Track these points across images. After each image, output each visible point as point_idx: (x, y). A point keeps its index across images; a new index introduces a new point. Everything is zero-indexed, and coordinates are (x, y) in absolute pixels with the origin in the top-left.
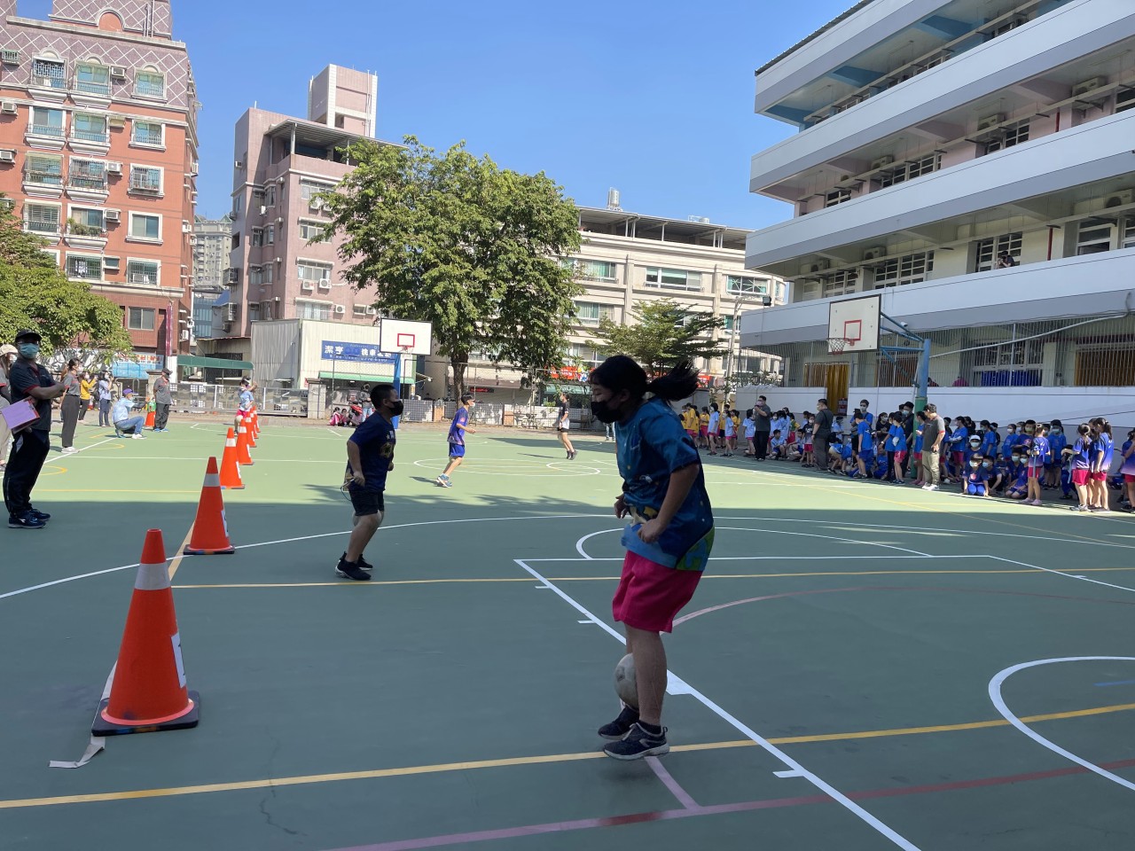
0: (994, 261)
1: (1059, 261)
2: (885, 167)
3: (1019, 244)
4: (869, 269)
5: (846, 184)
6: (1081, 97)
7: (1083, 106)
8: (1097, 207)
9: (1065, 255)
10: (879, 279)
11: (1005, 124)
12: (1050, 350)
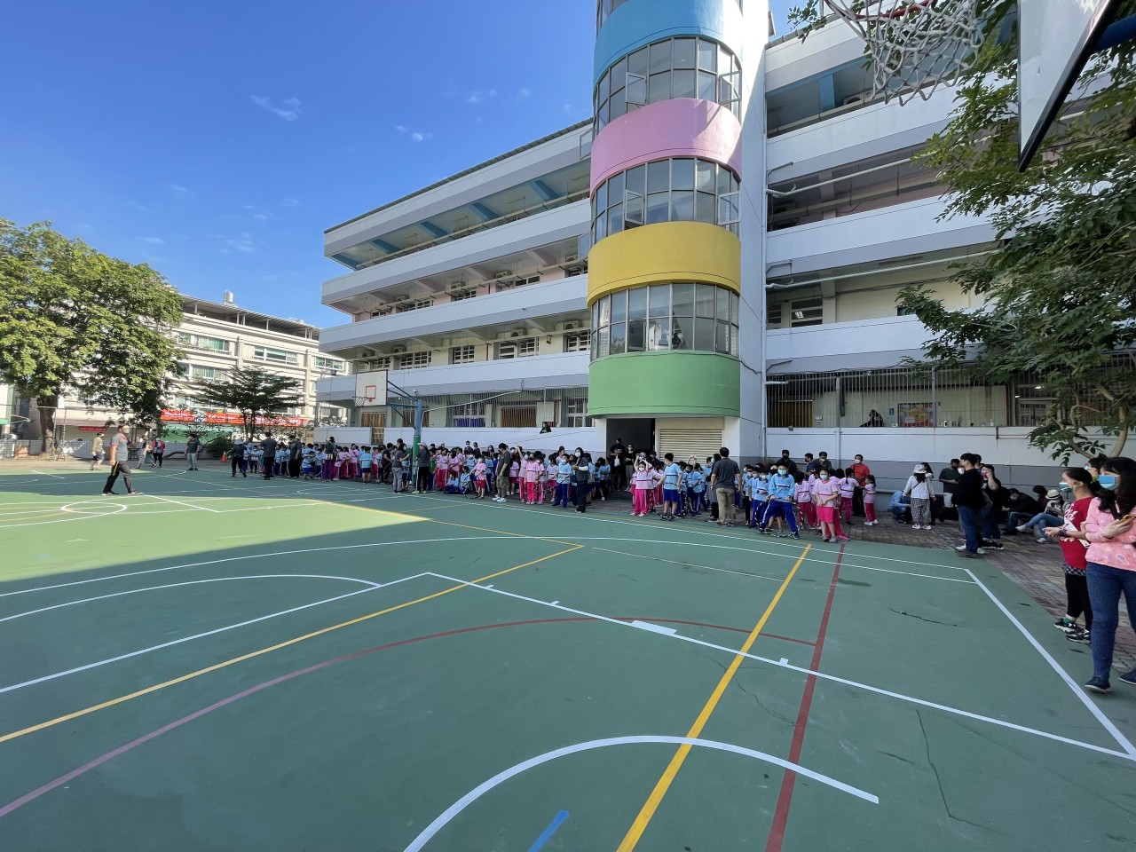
0: (461, 360)
1: (491, 361)
2: (404, 301)
3: (473, 352)
4: (397, 358)
5: (382, 308)
6: (500, 279)
7: (500, 285)
8: (508, 337)
9: (494, 359)
10: (403, 364)
11: (464, 288)
12: (489, 408)
